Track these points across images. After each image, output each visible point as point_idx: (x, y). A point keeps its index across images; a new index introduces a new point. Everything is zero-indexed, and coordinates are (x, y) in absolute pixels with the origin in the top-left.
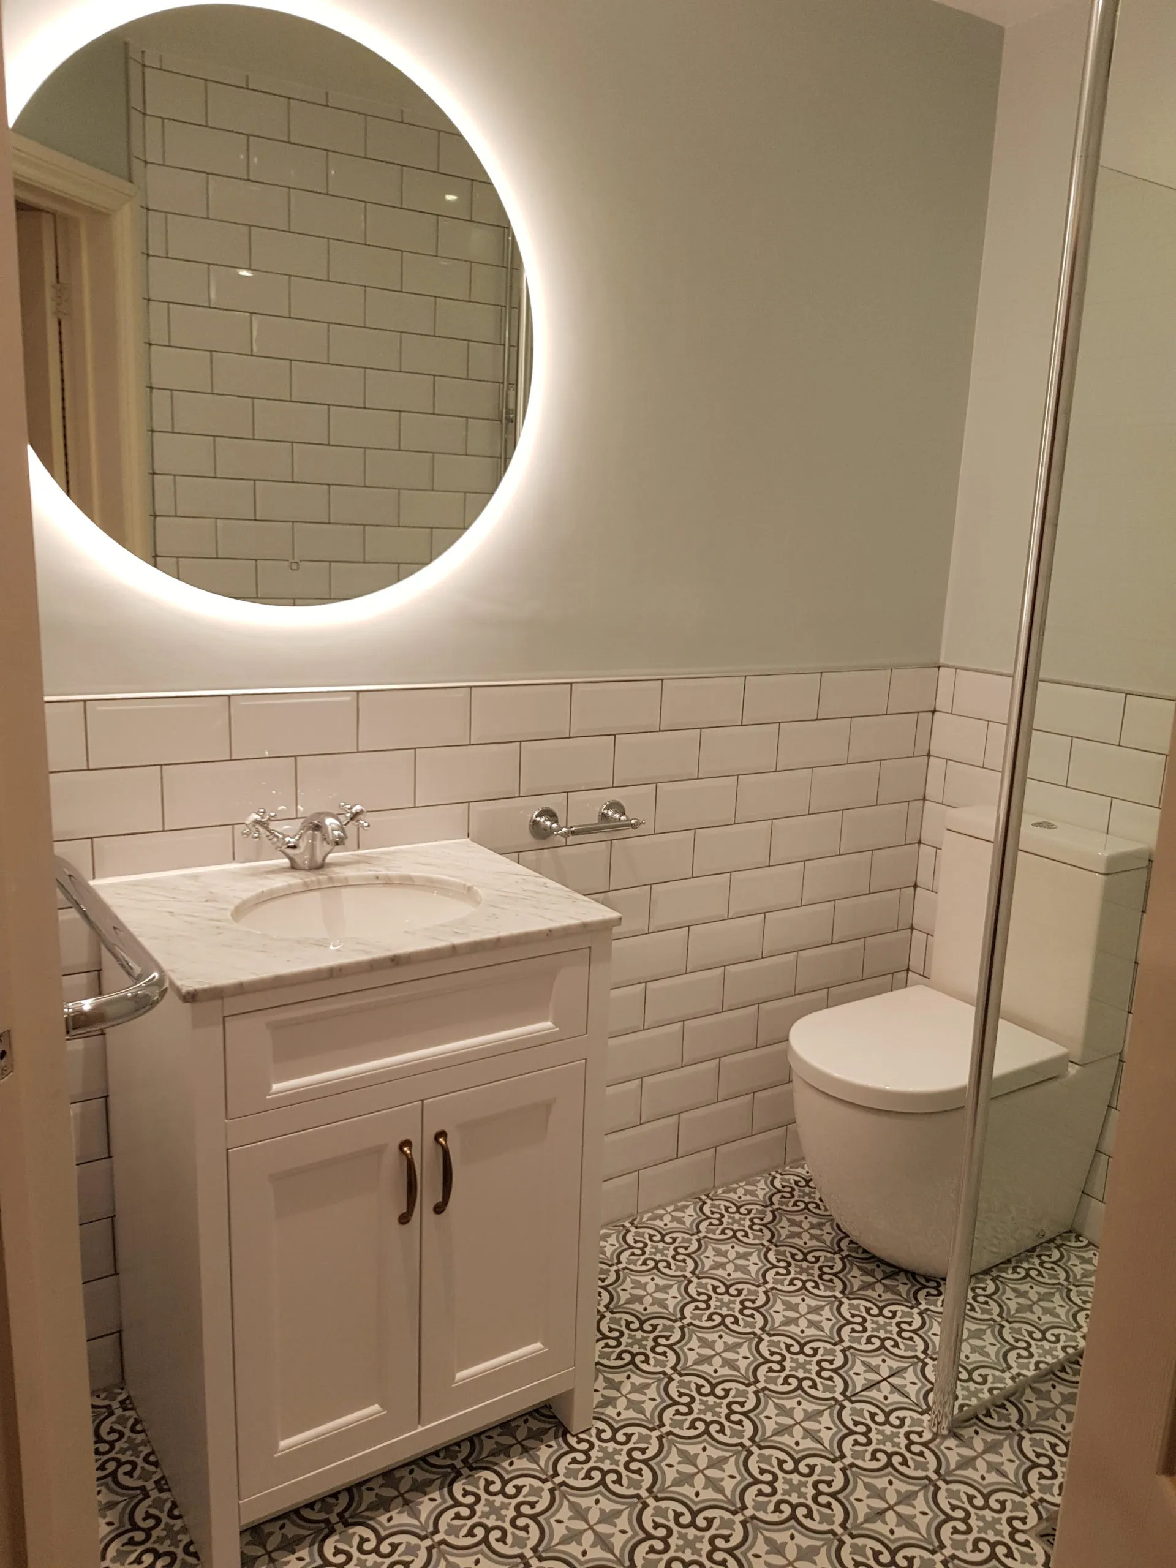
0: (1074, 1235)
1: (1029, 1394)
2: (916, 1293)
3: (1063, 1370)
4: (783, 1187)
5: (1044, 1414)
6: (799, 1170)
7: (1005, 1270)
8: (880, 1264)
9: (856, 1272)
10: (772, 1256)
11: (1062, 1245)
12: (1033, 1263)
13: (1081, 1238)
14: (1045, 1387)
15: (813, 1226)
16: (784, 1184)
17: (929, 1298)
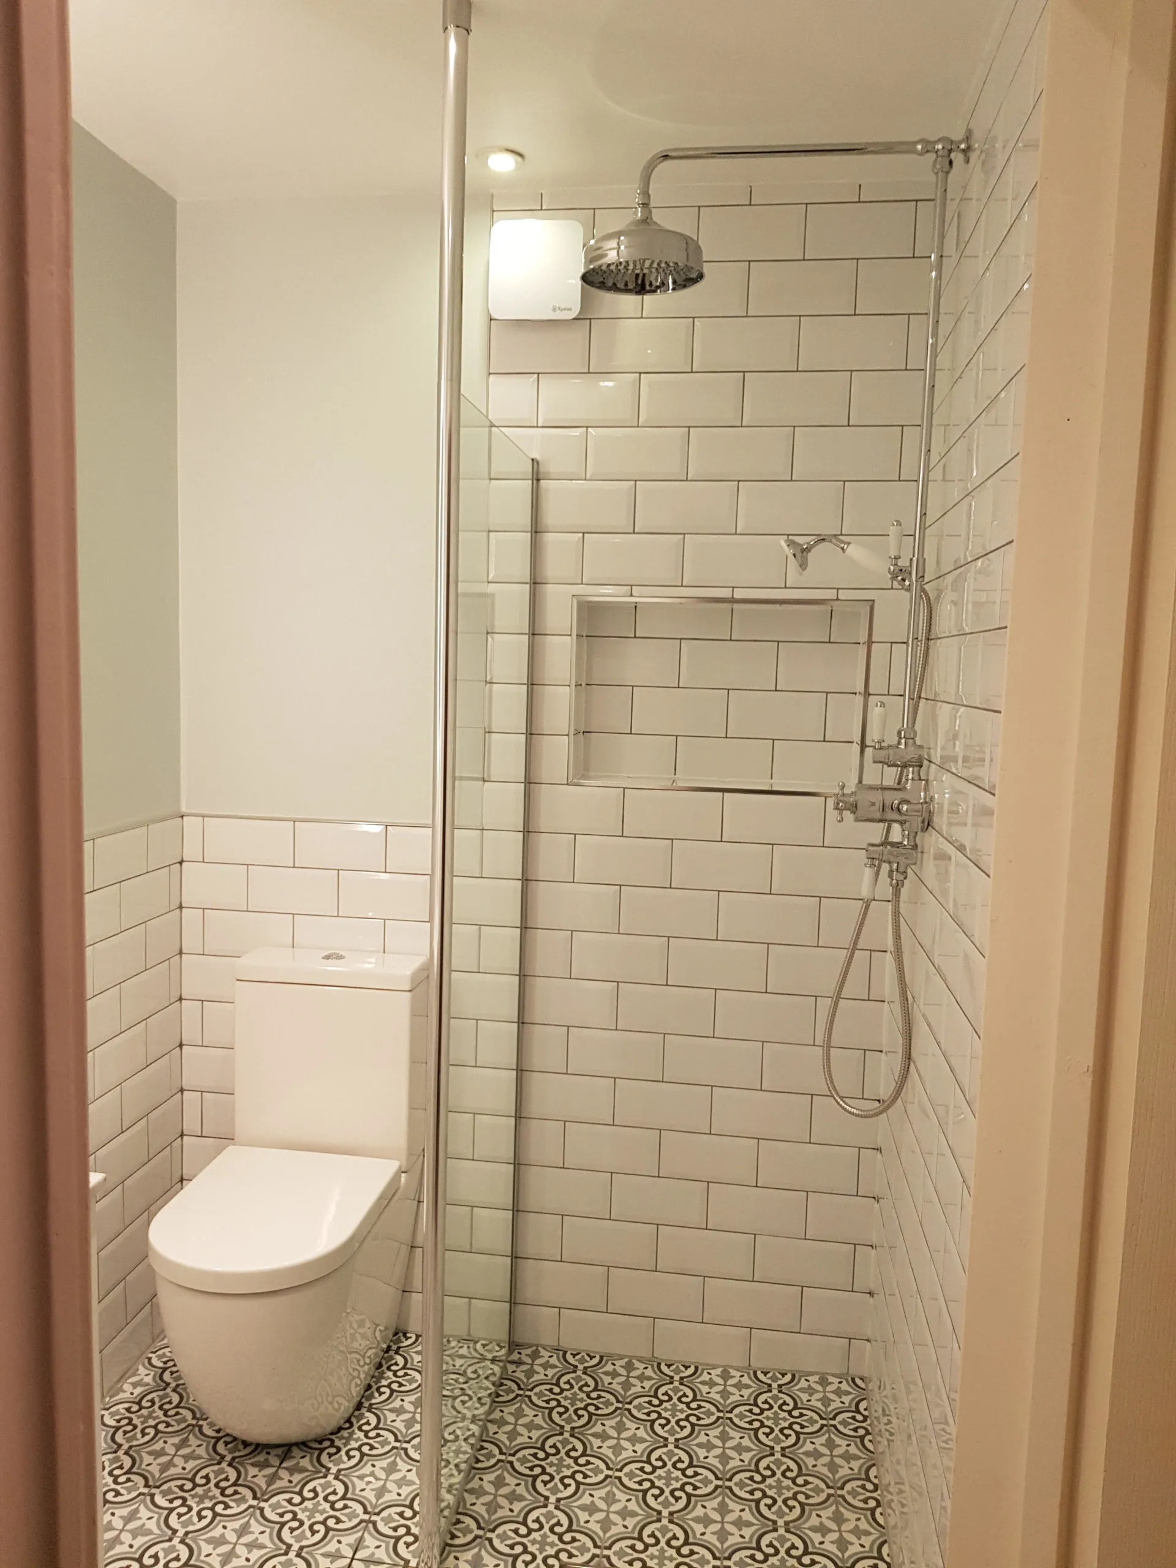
0: (401, 1335)
1: (470, 1499)
2: (319, 1460)
3: (478, 1461)
4: (118, 1421)
5: (493, 1507)
6: (121, 1396)
7: (372, 1396)
8: (269, 1450)
9: (253, 1471)
10: (160, 1500)
11: (399, 1348)
12: (388, 1378)
13: (408, 1335)
14: (475, 1484)
15: (178, 1447)
16: (117, 1417)
17: (332, 1458)
